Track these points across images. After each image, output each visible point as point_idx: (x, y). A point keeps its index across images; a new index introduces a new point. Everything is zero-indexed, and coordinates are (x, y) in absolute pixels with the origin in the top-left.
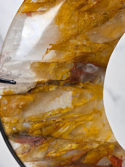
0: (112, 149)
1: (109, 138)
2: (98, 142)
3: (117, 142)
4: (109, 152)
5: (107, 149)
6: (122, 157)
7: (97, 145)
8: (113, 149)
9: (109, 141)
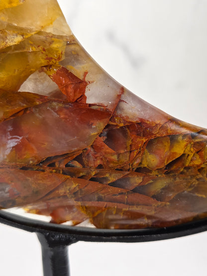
0: (60, 52)
1: (52, 23)
2: (21, 31)
3: (72, 37)
4: (52, 58)
5: (44, 50)
6: (86, 73)
7: (18, 39)
8: (62, 54)
9: (49, 30)
